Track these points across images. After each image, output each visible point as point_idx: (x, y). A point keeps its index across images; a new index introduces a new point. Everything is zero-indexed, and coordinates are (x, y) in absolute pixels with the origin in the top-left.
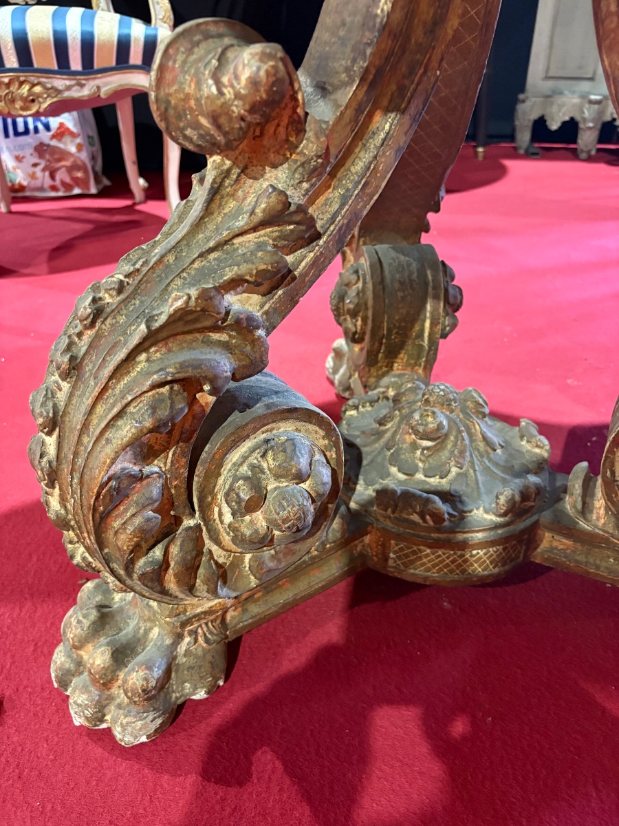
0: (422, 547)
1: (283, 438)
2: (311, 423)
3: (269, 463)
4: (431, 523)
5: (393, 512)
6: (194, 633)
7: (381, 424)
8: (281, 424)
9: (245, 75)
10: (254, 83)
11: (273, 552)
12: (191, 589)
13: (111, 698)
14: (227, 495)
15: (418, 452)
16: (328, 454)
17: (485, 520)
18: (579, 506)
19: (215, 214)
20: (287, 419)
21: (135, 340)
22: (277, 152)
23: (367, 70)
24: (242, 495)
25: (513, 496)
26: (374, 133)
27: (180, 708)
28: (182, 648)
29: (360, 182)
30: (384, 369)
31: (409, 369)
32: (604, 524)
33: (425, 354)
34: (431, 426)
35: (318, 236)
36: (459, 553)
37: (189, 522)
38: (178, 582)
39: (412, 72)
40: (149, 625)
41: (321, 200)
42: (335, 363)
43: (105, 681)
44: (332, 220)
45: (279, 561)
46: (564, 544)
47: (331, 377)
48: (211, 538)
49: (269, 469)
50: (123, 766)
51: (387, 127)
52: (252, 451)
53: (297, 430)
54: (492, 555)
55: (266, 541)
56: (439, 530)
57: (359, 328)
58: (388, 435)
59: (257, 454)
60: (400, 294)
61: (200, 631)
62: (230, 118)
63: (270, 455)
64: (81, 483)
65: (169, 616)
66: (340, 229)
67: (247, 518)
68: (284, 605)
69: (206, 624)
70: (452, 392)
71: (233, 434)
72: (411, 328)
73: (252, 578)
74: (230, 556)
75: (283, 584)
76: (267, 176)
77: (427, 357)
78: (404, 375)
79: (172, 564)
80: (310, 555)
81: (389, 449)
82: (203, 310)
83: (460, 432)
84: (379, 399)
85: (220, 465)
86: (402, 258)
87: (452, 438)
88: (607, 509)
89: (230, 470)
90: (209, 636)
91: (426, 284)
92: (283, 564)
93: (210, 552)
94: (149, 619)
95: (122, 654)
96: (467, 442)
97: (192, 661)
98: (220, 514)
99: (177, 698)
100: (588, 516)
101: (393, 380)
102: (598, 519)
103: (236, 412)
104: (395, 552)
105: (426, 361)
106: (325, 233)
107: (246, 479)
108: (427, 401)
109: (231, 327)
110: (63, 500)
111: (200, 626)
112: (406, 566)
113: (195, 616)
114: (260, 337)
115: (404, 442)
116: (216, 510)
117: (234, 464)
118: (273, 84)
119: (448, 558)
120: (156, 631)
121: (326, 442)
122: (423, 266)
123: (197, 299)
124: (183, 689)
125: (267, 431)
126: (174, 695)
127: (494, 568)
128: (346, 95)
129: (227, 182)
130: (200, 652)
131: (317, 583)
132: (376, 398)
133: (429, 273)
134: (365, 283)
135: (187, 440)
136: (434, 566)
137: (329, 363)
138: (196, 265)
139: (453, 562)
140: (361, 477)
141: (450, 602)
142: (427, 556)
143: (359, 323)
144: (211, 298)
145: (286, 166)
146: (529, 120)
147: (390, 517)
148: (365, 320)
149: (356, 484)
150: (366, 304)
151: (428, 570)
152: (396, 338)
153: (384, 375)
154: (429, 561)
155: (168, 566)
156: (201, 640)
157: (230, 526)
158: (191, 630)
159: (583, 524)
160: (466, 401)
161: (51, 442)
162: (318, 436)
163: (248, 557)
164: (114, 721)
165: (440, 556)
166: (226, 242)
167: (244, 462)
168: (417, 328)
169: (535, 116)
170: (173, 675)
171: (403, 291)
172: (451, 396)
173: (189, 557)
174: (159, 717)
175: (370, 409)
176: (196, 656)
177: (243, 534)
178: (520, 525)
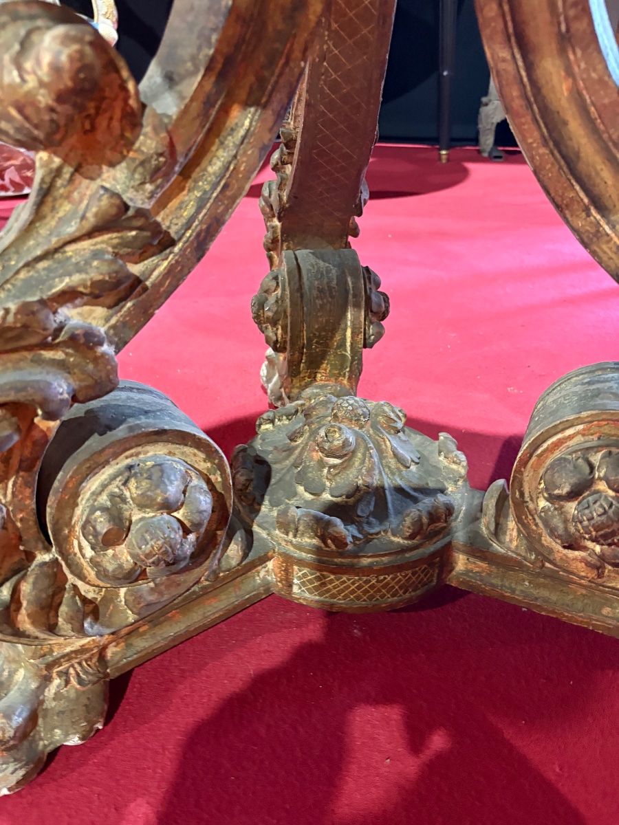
0: (325, 573)
1: (149, 464)
2: (186, 445)
3: (133, 490)
4: (333, 547)
5: (295, 536)
6: (65, 674)
7: (292, 440)
8: (148, 448)
9: (46, 59)
10: (56, 69)
11: (152, 584)
12: (52, 628)
14: (84, 527)
15: (326, 470)
16: (212, 477)
17: (392, 542)
18: (492, 528)
19: (49, 218)
20: (156, 442)
22: (113, 149)
23: (212, 60)
24: (98, 528)
25: (420, 517)
26: (232, 130)
27: (52, 755)
28: (51, 691)
29: (218, 183)
30: (307, 380)
31: (333, 379)
32: (517, 546)
33: (349, 364)
34: (336, 443)
35: (173, 243)
36: (365, 578)
37: (43, 557)
38: (33, 623)
39: (272, 62)
40: (13, 666)
41: (174, 204)
42: (268, 372)
44: (188, 226)
45: (161, 593)
46: (479, 567)
47: (265, 385)
48: (72, 572)
49: (132, 498)
51: (247, 123)
52: (113, 478)
53: (170, 453)
54: (400, 580)
55: (133, 576)
56: (342, 555)
57: (279, 336)
58: (297, 452)
59: (118, 482)
60: (319, 302)
61: (72, 671)
62: (38, 110)
63: (132, 484)
65: (33, 658)
66: (198, 235)
67: (110, 552)
68: (175, 638)
69: (80, 664)
70: (360, 407)
71: (88, 460)
72: (332, 338)
73: (130, 612)
74: (101, 591)
75: (173, 616)
76: (105, 175)
77: (350, 367)
78: (327, 386)
79: (25, 604)
80: (200, 586)
81: (297, 467)
82: (25, 326)
83: (368, 449)
84: (297, 412)
85: (76, 495)
86: (321, 263)
87: (359, 455)
88: (519, 531)
89: (88, 500)
90: (84, 677)
91: (347, 291)
92: (166, 597)
93: (75, 587)
94: (14, 661)
96: (376, 459)
97: (62, 704)
98: (80, 548)
99: (45, 746)
100: (501, 537)
101: (315, 391)
102: (511, 541)
103: (96, 435)
104: (299, 578)
105: (350, 371)
106: (180, 239)
107: (104, 509)
108: (335, 416)
109: (65, 344)
111: (72, 666)
112: (311, 592)
113: (63, 656)
114: (103, 355)
115: (312, 459)
116: (76, 543)
117: (93, 494)
118: (79, 70)
119: (353, 583)
120: (21, 674)
121: (209, 465)
122: (343, 272)
123: (16, 314)
124: (53, 736)
125: (132, 456)
126: (41, 743)
127: (404, 593)
128: (191, 86)
129: (59, 182)
130: (72, 694)
131: (214, 614)
132: (293, 411)
133: (349, 279)
134: (284, 290)
135: (29, 469)
136: (340, 592)
137: (264, 371)
138: (22, 275)
139: (359, 587)
140: (267, 497)
141: (361, 630)
142: (331, 581)
143: (280, 332)
144: (33, 313)
145: (124, 164)
146: (493, 123)
147: (291, 542)
148: (284, 328)
149: (260, 504)
150: (285, 312)
151: (333, 596)
152: (316, 347)
153: (307, 386)
154: (335, 587)
155: (19, 605)
156: (73, 681)
157: (91, 559)
158: (61, 672)
159: (496, 546)
160: (377, 415)
162: (198, 459)
163: (123, 591)
165: (344, 582)
166: (56, 250)
167: (103, 490)
168: (338, 337)
169: (498, 118)
170: (40, 721)
171: (322, 299)
172: (360, 411)
173: (44, 596)
174: (21, 768)
175: (287, 422)
176: (67, 699)
177: (105, 570)
178: (431, 548)
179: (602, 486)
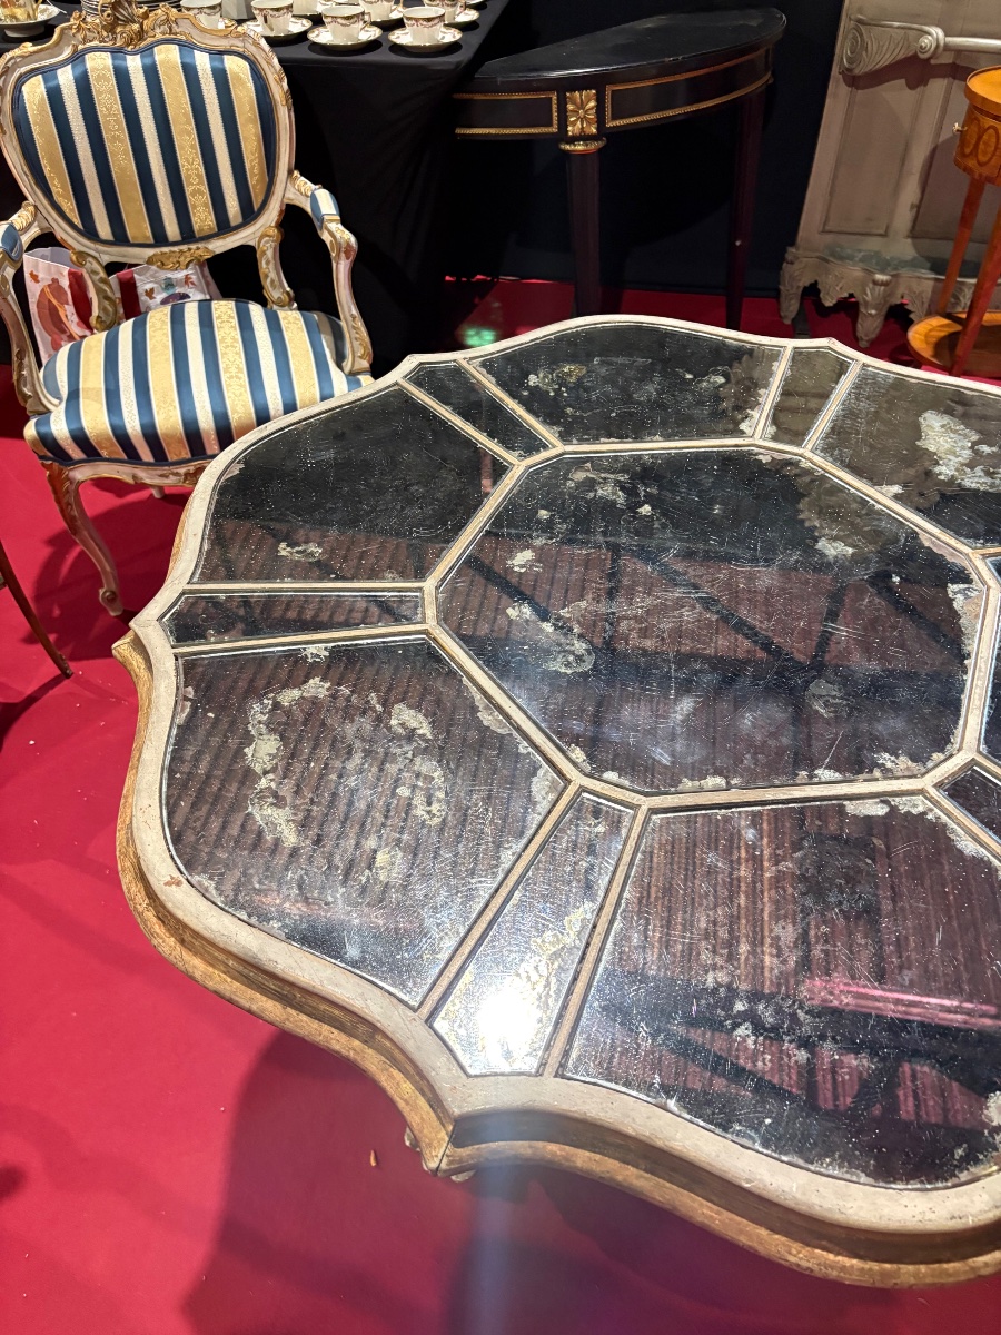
50: (456, 1191)
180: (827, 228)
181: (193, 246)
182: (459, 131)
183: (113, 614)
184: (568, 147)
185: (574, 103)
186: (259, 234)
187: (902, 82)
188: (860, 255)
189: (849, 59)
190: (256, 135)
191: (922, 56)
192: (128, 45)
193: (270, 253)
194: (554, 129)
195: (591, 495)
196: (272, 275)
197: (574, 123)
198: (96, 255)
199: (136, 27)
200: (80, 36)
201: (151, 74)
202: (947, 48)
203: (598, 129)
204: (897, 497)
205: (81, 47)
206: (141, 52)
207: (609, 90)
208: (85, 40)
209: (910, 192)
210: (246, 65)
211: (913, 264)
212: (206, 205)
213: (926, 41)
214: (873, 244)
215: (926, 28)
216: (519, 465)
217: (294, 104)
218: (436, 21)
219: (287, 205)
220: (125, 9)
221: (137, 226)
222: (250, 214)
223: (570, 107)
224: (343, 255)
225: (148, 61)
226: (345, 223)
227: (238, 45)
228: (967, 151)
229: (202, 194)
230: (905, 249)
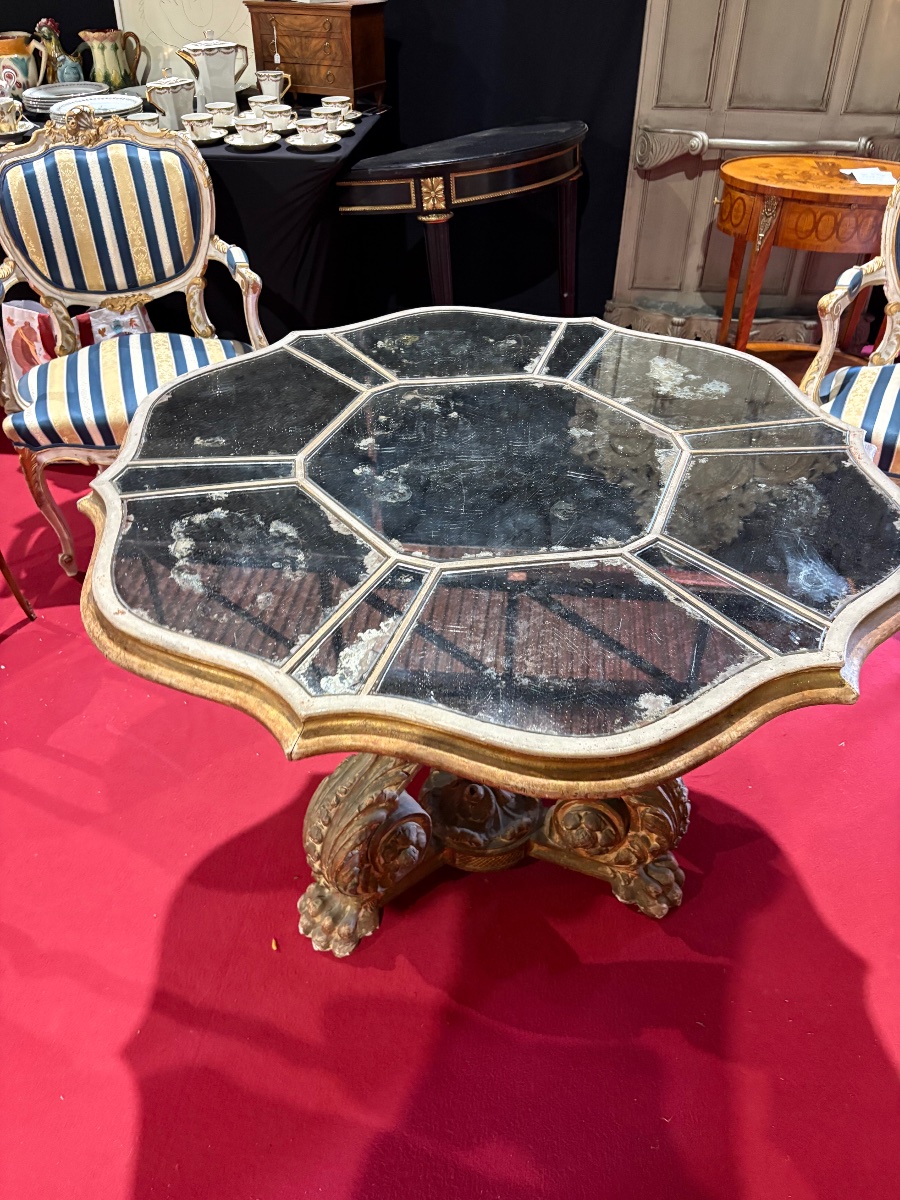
0: (471, 857)
4: (475, 846)
5: (458, 840)
6: (366, 908)
13: (332, 938)
14: (383, 854)
15: (471, 806)
17: (502, 841)
21: (355, 815)
27: (360, 940)
28: (361, 914)
32: (559, 842)
36: (490, 858)
40: (345, 905)
43: (329, 931)
45: (403, 872)
46: (544, 849)
50: (339, 965)
52: (392, 834)
54: (506, 858)
56: (479, 849)
59: (394, 836)
61: (368, 906)
64: (332, 862)
65: (356, 902)
69: (371, 903)
73: (392, 881)
74: (382, 874)
90: (372, 908)
94: (346, 902)
95: (336, 919)
97: (366, 919)
99: (360, 936)
100: (552, 839)
102: (557, 840)
104: (459, 858)
110: (321, 866)
111: (369, 904)
112: (466, 863)
113: (367, 900)
120: (349, 908)
124: (362, 932)
126: (359, 934)
127: (509, 862)
130: (368, 915)
136: (477, 865)
139: (487, 862)
142: (474, 860)
147: (455, 843)
151: (475, 866)
154: (475, 862)
156: (369, 910)
158: (365, 906)
159: (550, 841)
161: (318, 847)
163: (389, 874)
164: (334, 947)
165: (480, 860)
170: (358, 926)
174: (354, 944)
176: (367, 917)
178: (520, 842)
179: (583, 826)
180: (635, 285)
181: (137, 293)
182: (342, 209)
183: (69, 574)
184: (424, 219)
185: (427, 186)
186: (188, 283)
187: (682, 174)
188: (662, 305)
189: (640, 157)
190: (186, 209)
191: (693, 153)
192: (87, 145)
193: (196, 297)
194: (413, 206)
195: (417, 407)
196: (198, 313)
197: (428, 201)
198: (61, 299)
199: (93, 131)
200: (51, 138)
201: (105, 166)
202: (711, 147)
203: (446, 205)
204: (628, 404)
205: (51, 146)
206: (98, 149)
207: (453, 177)
208: (54, 141)
209: (696, 257)
210: (177, 158)
211: (703, 311)
212: (146, 261)
213: (695, 142)
214: (672, 297)
215: (694, 133)
216: (366, 392)
217: (214, 186)
218: (321, 128)
219: (210, 261)
220: (86, 119)
221: (93, 276)
222: (180, 268)
223: (424, 189)
224: (251, 290)
225: (102, 156)
226: (253, 267)
227: (171, 144)
228: (724, 217)
229: (144, 253)
230: (696, 300)
